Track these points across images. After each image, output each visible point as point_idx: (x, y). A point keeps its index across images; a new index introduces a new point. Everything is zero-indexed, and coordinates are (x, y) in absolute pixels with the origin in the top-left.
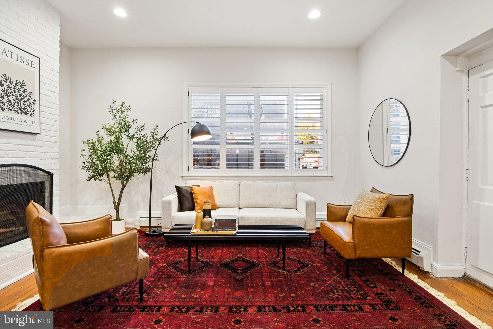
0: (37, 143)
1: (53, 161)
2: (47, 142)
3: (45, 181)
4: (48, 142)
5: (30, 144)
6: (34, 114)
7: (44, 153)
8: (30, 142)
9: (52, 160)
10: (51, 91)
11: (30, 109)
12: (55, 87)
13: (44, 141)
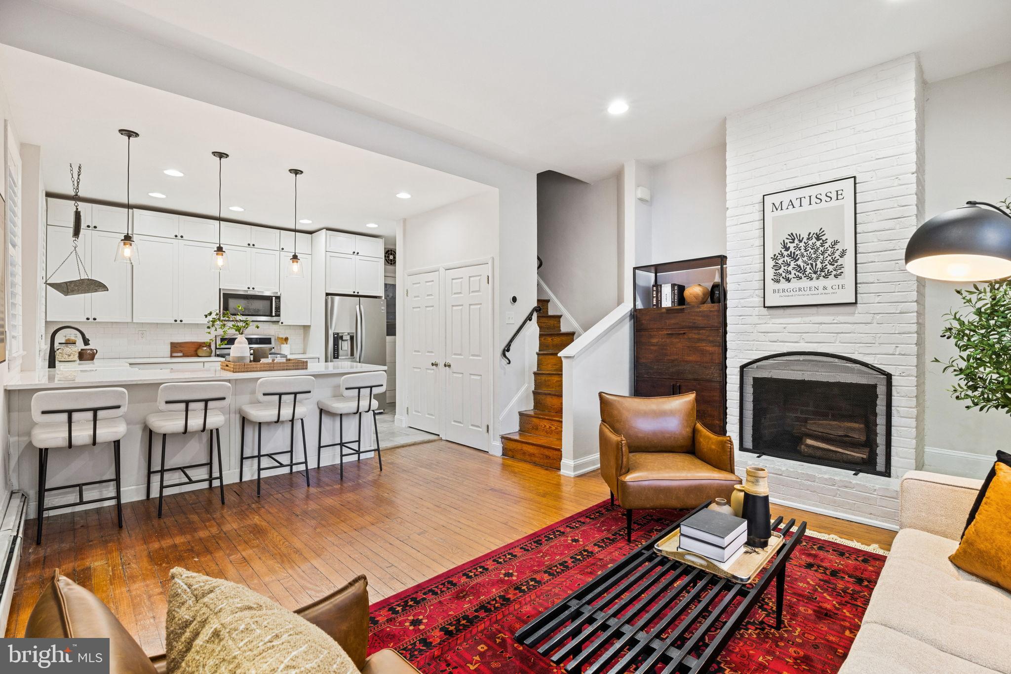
0: (857, 318)
1: (898, 349)
2: (880, 315)
3: (876, 384)
4: (883, 313)
5: (842, 322)
6: (842, 272)
7: (874, 335)
8: (841, 318)
9: (897, 347)
10: (891, 218)
11: (835, 266)
12: (903, 206)
13: (874, 314)
